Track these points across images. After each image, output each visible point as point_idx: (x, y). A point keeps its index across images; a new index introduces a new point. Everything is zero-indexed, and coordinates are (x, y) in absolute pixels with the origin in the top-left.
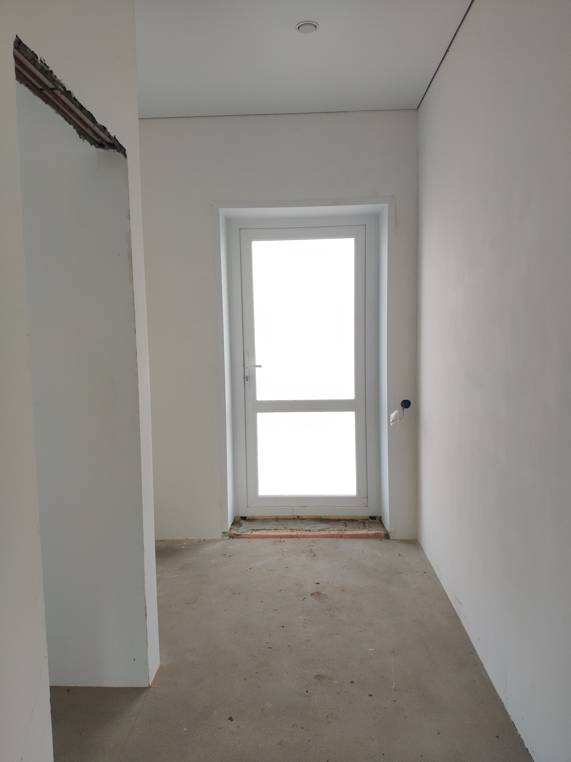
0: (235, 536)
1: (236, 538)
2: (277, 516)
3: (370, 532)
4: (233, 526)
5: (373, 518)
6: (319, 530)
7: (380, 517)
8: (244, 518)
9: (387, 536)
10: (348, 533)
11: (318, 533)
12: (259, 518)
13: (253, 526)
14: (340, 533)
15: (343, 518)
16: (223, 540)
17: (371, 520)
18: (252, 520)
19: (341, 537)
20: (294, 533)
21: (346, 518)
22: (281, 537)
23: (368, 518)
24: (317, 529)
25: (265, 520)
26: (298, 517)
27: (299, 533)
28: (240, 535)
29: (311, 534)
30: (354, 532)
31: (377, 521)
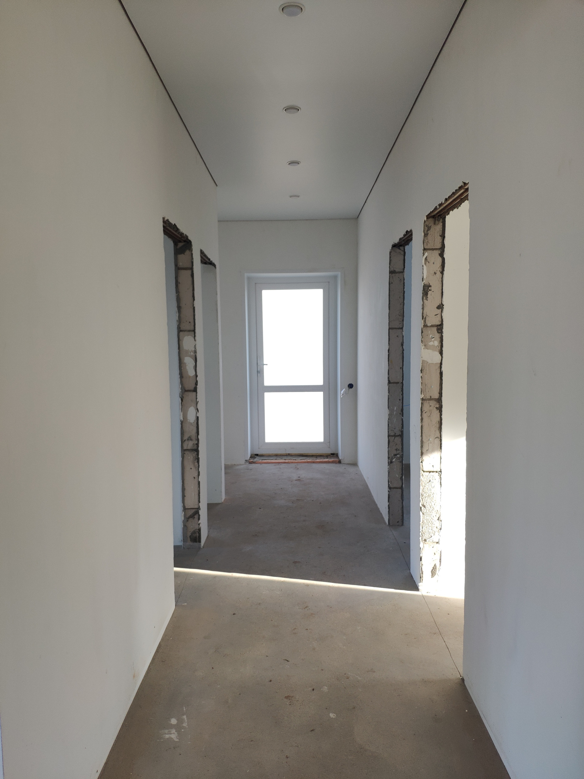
0: (252, 463)
1: (253, 463)
2: (276, 454)
3: (330, 460)
4: (251, 458)
5: (333, 454)
7: (337, 454)
8: (257, 455)
9: (340, 462)
10: (318, 460)
11: (300, 461)
12: (266, 455)
13: (262, 458)
14: (313, 460)
15: (315, 455)
16: (246, 464)
17: (331, 455)
18: (262, 456)
19: (314, 462)
20: (287, 461)
21: (317, 455)
22: (279, 463)
23: (330, 454)
24: (299, 460)
25: (269, 456)
26: (289, 454)
27: (289, 461)
28: (255, 462)
29: (296, 461)
30: (321, 460)
31: (335, 456)
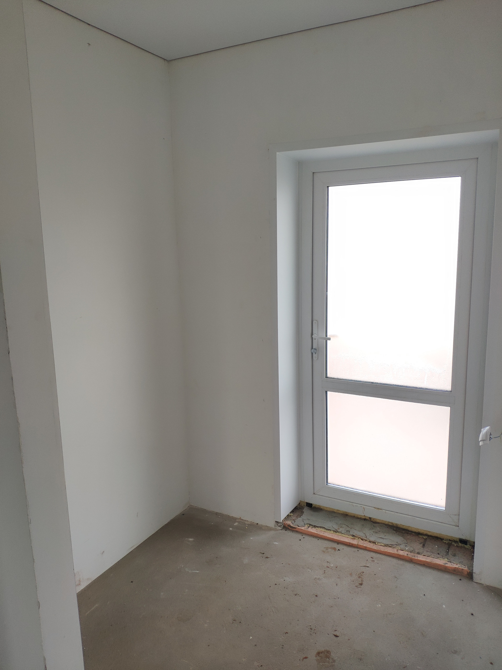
0: (289, 527)
2: (346, 512)
3: (449, 565)
4: (292, 514)
5: (464, 542)
6: (386, 545)
7: (475, 543)
8: (309, 505)
9: (470, 576)
10: (421, 558)
11: (383, 549)
12: (326, 509)
13: (314, 519)
15: (425, 533)
16: (276, 530)
18: (318, 509)
20: (355, 542)
21: (429, 534)
22: (338, 542)
23: (458, 540)
24: (385, 542)
25: (332, 513)
26: (370, 518)
27: (361, 543)
28: (295, 528)
29: (374, 547)
30: (429, 560)
